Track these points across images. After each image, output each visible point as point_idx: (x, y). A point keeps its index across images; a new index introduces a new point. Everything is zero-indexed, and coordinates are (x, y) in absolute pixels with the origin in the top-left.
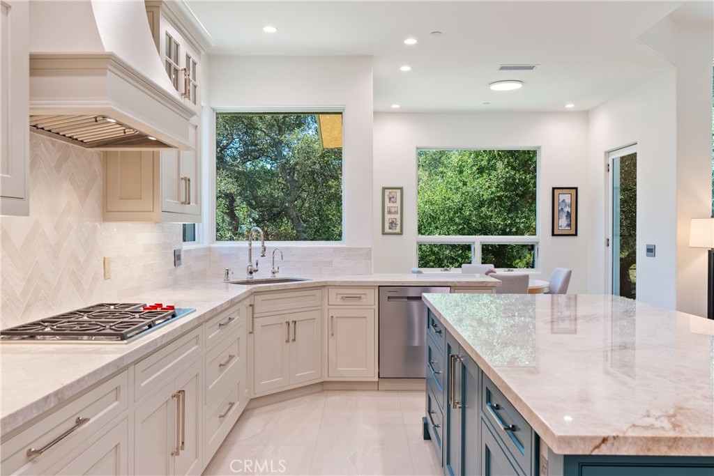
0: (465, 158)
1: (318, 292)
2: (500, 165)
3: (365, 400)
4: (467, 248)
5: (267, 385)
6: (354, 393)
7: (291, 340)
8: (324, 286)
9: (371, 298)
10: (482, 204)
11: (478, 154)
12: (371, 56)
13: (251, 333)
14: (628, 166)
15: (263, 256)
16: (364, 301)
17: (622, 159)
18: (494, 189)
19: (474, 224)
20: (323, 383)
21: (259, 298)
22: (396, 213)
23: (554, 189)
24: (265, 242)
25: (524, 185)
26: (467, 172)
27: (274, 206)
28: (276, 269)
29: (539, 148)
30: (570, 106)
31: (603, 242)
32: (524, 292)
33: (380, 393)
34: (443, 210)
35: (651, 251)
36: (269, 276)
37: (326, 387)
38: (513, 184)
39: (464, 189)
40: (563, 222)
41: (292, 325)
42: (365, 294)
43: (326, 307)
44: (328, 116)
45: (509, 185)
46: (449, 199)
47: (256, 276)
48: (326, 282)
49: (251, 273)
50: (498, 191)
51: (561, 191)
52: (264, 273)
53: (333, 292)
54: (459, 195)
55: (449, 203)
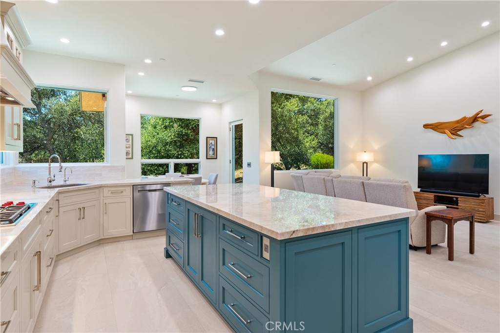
0: (158, 121)
1: (97, 190)
2: (175, 125)
3: (127, 245)
4: (167, 165)
5: (66, 246)
6: (119, 243)
7: (81, 218)
8: (101, 187)
9: (129, 191)
10: (167, 144)
11: (164, 119)
12: (124, 65)
13: (57, 216)
14: (239, 129)
15: (61, 171)
16: (124, 193)
17: (236, 126)
18: (173, 137)
19: (162, 154)
20: (100, 240)
21: (61, 196)
22: (129, 147)
23: (207, 138)
24: (62, 163)
25: (187, 136)
26: (158, 127)
27: (35, 142)
28: (67, 179)
29: (200, 118)
30: (214, 101)
31: (228, 162)
32: (200, 185)
33: (134, 241)
34: (146, 147)
35: (249, 165)
36: (62, 183)
37: (101, 242)
38: (181, 135)
39: (158, 136)
40: (211, 153)
41: (82, 210)
42: (125, 190)
43: (102, 198)
44: (87, 93)
45: (180, 135)
46: (149, 141)
47: (54, 184)
48: (102, 185)
49: (50, 182)
50: (174, 138)
51: (211, 139)
52: (59, 181)
53: (106, 190)
54: (155, 139)
55: (149, 143)
